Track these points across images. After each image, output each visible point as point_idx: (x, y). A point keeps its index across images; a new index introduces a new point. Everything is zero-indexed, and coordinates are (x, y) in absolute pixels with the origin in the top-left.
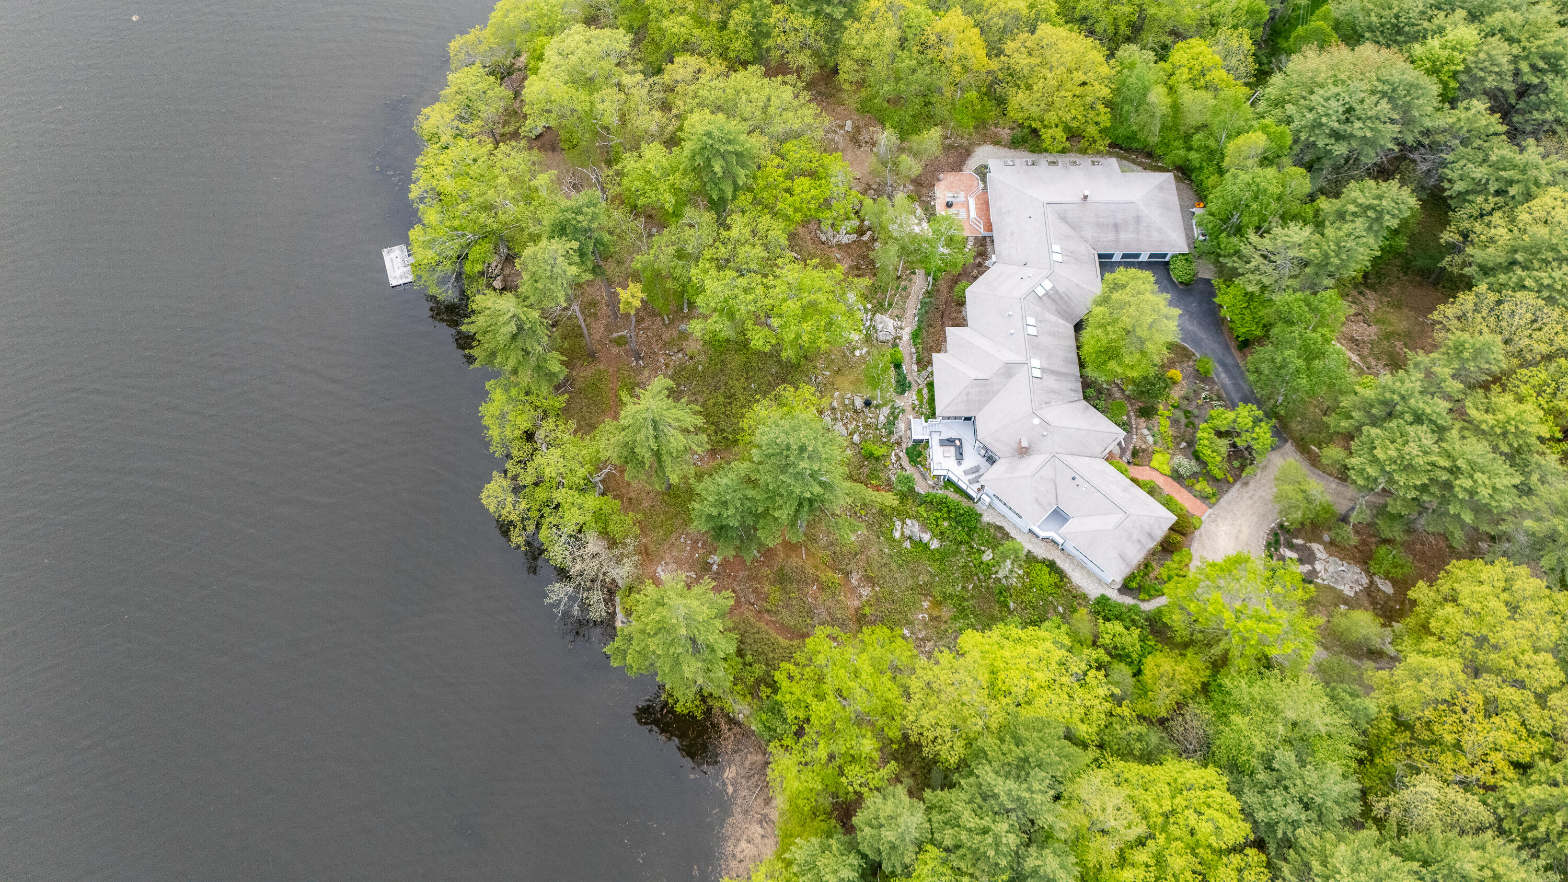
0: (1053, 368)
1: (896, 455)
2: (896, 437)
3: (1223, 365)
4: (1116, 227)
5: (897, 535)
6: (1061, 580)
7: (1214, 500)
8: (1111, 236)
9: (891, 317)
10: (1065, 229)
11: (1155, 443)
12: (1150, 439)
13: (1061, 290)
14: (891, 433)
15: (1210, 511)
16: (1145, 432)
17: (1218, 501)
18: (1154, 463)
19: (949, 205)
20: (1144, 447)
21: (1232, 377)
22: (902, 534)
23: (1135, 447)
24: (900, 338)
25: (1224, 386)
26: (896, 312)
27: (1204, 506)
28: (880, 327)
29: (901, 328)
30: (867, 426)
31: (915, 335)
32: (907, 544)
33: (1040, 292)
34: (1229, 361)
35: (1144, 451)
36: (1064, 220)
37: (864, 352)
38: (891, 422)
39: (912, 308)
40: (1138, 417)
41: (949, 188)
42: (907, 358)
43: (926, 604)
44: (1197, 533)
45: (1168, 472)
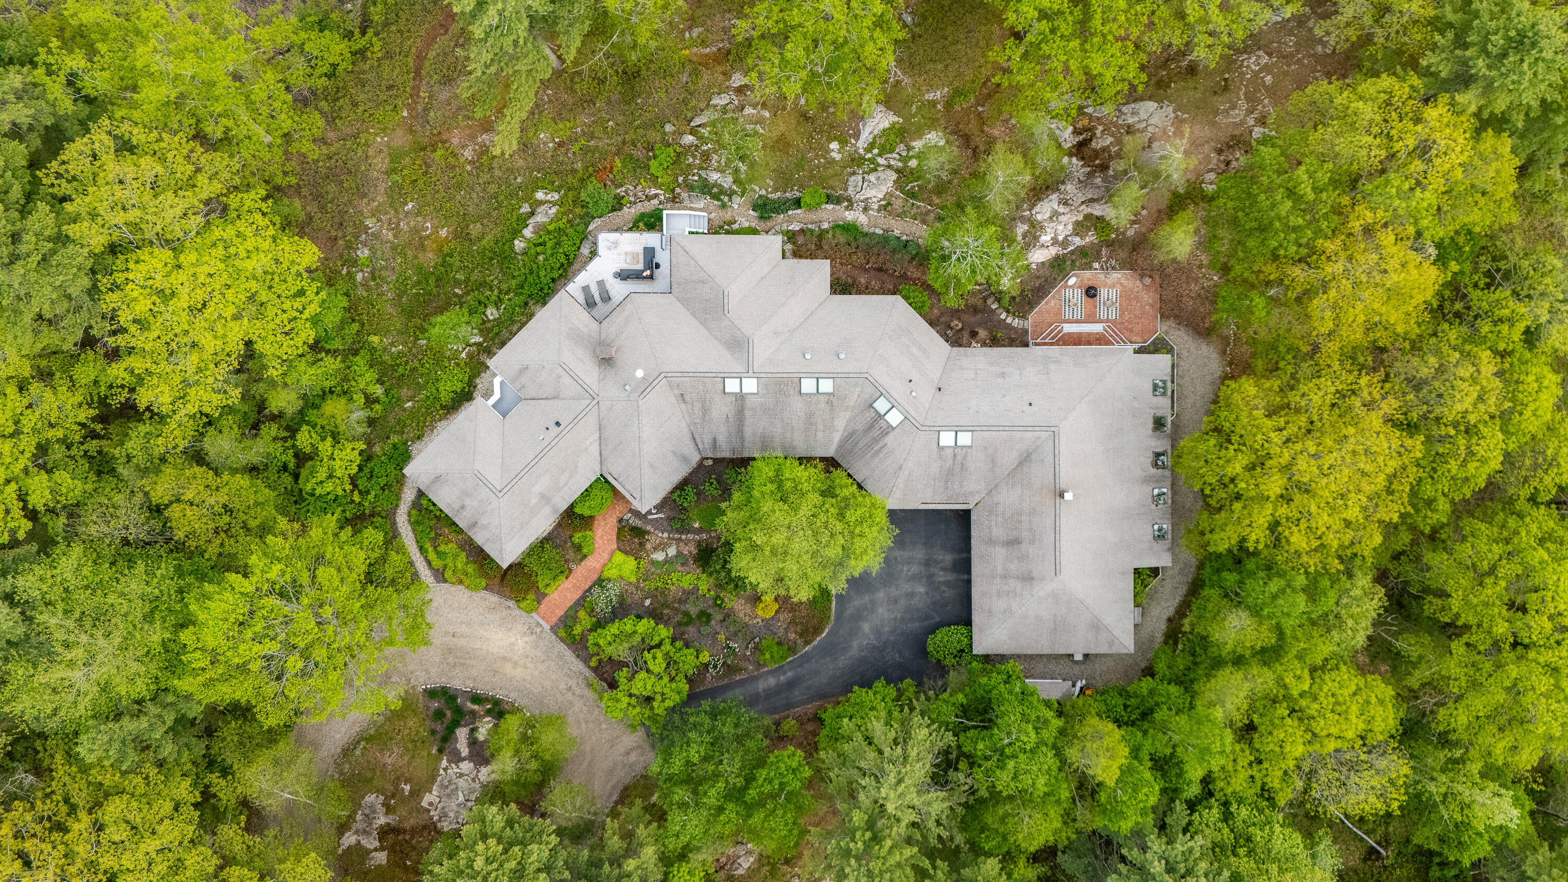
0: (748, 413)
1: (656, 196)
2: (684, 195)
3: (791, 684)
4: (1013, 542)
5: (540, 195)
6: (443, 407)
7: (562, 633)
8: (999, 533)
9: (889, 195)
10: (1008, 459)
11: (653, 562)
12: (659, 556)
13: (889, 439)
14: (691, 188)
15: (547, 627)
16: (672, 551)
17: (562, 640)
18: (619, 557)
19: (1091, 292)
20: (648, 546)
21: (770, 694)
22: (542, 203)
23: (648, 533)
24: (850, 207)
25: (753, 679)
26: (898, 204)
27: (554, 620)
28: (872, 177)
29: (866, 209)
30: (706, 156)
31: (849, 228)
32: (526, 208)
33: (881, 405)
34: (797, 694)
35: (642, 545)
36: (1026, 459)
37: (834, 155)
38: (706, 189)
39: (900, 228)
40: (699, 544)
41: (1126, 295)
42: (813, 216)
43: (443, 233)
44: (511, 603)
45: (607, 574)
